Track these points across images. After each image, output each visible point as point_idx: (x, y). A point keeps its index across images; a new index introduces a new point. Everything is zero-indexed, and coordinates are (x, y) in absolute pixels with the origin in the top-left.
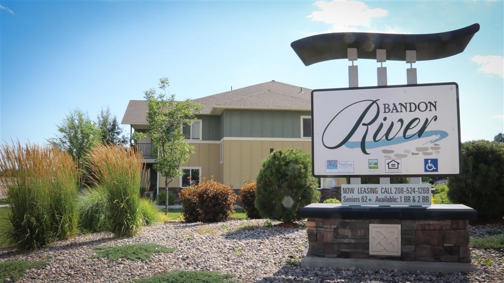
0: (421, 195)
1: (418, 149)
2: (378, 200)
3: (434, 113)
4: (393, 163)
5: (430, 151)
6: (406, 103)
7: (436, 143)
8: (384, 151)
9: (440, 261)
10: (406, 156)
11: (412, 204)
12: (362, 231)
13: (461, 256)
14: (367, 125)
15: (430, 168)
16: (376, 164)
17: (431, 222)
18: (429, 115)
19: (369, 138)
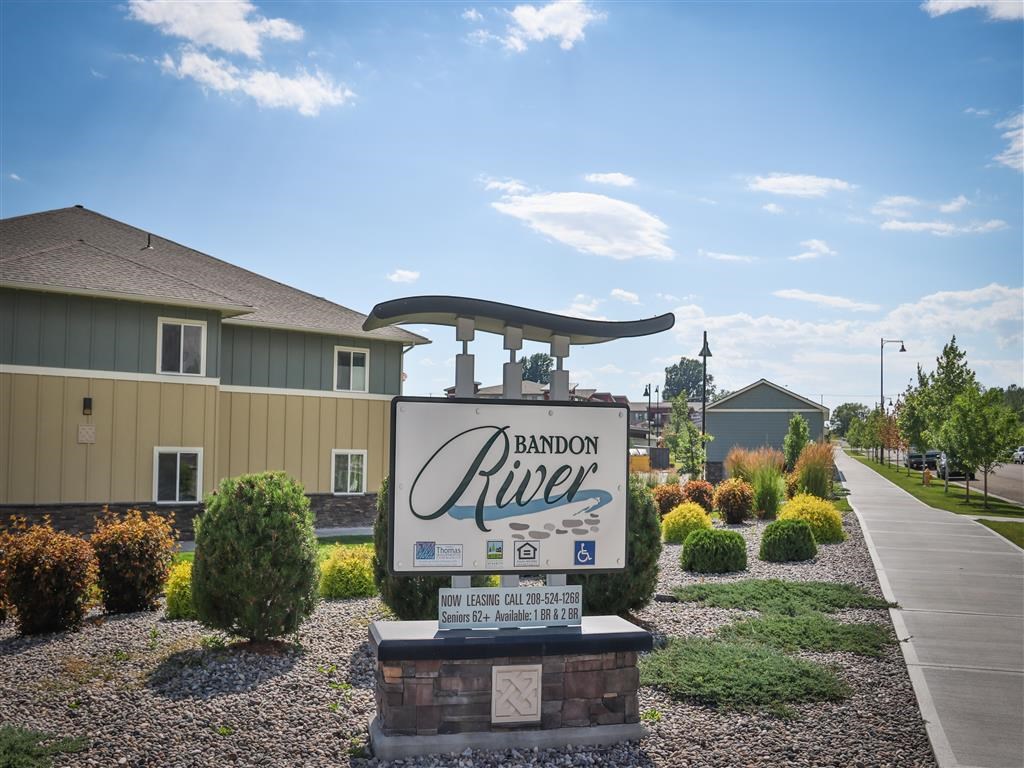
0: (567, 607)
1: (566, 523)
2: (499, 616)
3: (592, 458)
4: (527, 548)
5: (585, 527)
6: (551, 437)
7: (594, 512)
8: (514, 526)
9: (599, 724)
10: (547, 535)
11: (552, 622)
12: (481, 681)
13: (627, 713)
14: (487, 474)
15: (583, 557)
16: (500, 550)
17: (587, 658)
18: (585, 460)
19: (490, 501)
